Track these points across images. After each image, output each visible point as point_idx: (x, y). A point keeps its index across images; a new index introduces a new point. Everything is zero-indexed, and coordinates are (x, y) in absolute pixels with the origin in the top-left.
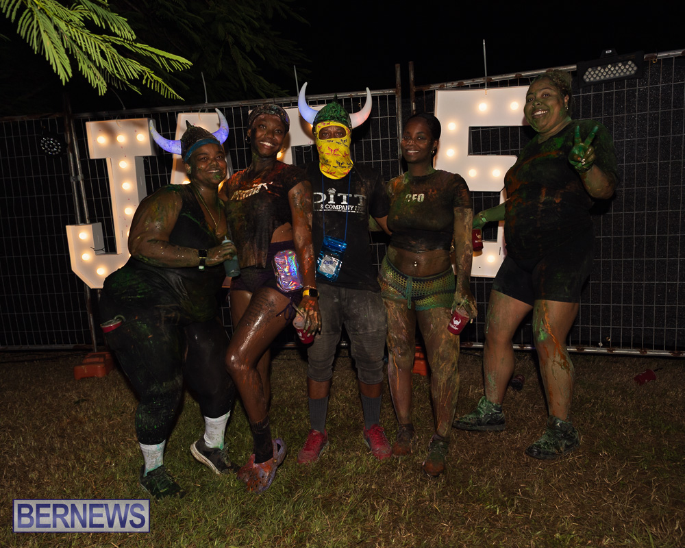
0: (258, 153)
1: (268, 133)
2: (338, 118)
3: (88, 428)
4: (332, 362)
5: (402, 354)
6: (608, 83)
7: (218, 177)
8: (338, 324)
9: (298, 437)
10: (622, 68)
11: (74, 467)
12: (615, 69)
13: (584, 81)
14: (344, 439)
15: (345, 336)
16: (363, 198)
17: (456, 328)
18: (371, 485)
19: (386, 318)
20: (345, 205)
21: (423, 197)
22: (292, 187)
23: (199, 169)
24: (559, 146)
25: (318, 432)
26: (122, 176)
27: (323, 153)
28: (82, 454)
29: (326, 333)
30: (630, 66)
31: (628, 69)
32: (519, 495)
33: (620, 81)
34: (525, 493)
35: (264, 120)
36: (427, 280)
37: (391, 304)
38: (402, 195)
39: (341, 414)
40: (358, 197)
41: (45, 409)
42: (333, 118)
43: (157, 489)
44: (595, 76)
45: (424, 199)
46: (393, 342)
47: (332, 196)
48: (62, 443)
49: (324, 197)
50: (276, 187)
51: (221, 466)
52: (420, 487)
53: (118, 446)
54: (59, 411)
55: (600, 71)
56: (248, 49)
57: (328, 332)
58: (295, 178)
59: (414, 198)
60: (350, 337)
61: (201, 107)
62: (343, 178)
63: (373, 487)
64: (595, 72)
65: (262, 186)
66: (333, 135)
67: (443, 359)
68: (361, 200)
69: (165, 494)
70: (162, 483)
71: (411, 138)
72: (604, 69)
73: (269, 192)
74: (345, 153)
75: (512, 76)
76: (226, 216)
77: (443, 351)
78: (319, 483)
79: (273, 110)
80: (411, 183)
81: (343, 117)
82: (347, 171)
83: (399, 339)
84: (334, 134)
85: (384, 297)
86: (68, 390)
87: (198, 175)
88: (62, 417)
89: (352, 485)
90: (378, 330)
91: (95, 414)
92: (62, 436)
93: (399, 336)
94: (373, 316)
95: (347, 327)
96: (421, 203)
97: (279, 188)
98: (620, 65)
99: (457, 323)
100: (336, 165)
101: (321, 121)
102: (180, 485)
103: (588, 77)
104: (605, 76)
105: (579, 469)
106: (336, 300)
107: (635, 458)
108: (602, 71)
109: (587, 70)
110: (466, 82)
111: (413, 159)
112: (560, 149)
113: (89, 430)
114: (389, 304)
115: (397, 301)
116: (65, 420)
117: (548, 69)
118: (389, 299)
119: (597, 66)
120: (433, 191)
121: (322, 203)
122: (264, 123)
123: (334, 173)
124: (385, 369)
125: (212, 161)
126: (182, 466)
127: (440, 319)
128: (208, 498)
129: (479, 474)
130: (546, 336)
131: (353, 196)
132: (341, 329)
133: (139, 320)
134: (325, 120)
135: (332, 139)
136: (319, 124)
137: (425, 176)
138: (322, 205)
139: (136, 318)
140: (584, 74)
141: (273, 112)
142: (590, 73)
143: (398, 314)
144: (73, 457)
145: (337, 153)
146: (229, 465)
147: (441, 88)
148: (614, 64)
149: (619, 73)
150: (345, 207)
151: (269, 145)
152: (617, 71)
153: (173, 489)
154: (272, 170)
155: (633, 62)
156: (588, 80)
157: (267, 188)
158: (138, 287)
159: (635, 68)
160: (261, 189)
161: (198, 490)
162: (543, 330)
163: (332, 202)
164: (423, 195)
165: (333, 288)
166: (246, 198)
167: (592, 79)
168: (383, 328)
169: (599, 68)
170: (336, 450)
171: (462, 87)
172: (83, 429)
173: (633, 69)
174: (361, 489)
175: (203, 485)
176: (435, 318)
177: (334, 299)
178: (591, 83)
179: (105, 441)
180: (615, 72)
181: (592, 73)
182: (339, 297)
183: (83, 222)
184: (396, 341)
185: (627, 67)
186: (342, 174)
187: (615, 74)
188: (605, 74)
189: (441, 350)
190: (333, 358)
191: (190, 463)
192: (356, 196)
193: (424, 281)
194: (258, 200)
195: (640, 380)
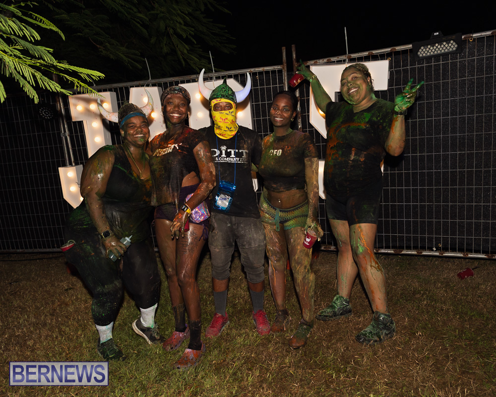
0: (170, 122)
1: (175, 107)
2: (227, 96)
3: (71, 309)
4: (229, 266)
5: (277, 261)
6: (437, 57)
7: (142, 140)
8: (232, 241)
9: (209, 317)
10: (447, 45)
11: (57, 337)
12: (441, 47)
13: (418, 56)
14: (239, 320)
15: (237, 250)
16: (246, 152)
17: (308, 244)
18: (252, 354)
19: (265, 237)
20: (233, 158)
21: (281, 152)
22: (195, 146)
23: (129, 134)
24: (367, 120)
25: (220, 315)
26: (94, 132)
27: (216, 121)
28: (63, 328)
29: (223, 248)
30: (452, 44)
31: (450, 47)
32: (352, 364)
33: (445, 55)
34: (356, 363)
35: (170, 98)
36: (290, 211)
37: (267, 226)
38: (268, 151)
39: (241, 300)
40: (242, 152)
41: (45, 295)
42: (223, 96)
43: (107, 355)
44: (426, 52)
45: (282, 154)
46: (270, 252)
47: (224, 152)
48: (52, 320)
49: (218, 153)
50: (184, 147)
51: (152, 339)
52: (284, 357)
53: (88, 322)
54: (54, 296)
55: (429, 49)
56: (185, 36)
57: (224, 246)
58: (197, 140)
59: (275, 153)
60: (240, 250)
61: (146, 82)
62: (231, 138)
63: (253, 356)
64: (426, 49)
65: (174, 146)
66: (223, 109)
67: (298, 263)
68: (244, 154)
69: (111, 358)
70: (111, 351)
71: (278, 109)
72: (433, 47)
73: (179, 151)
74: (232, 121)
75: (366, 53)
76: (151, 167)
77: (298, 258)
78: (216, 352)
79: (176, 90)
80: (274, 141)
81: (231, 95)
82: (234, 133)
83: (274, 250)
84: (224, 107)
85: (262, 221)
86: (62, 281)
87: (128, 137)
88: (55, 301)
89: (239, 354)
90: (259, 246)
91: (77, 299)
92: (52, 315)
93: (274, 248)
94: (255, 235)
95: (238, 244)
96: (279, 157)
97: (187, 148)
98: (444, 44)
99: (308, 240)
100: (227, 129)
101: (215, 98)
102: (123, 352)
103: (421, 53)
104: (434, 52)
105: (399, 345)
106: (229, 225)
107: (442, 337)
108: (431, 48)
109: (420, 48)
110: (333, 59)
111: (279, 124)
112: (367, 123)
113: (71, 310)
114: (266, 226)
115: (271, 224)
116: (57, 303)
117: (392, 48)
118: (266, 222)
119: (428, 45)
120: (288, 148)
121: (217, 156)
122: (171, 100)
123: (225, 135)
124: (266, 272)
125: (138, 128)
126: (127, 338)
127: (297, 235)
128: (140, 362)
129: (328, 348)
130: (363, 248)
131: (239, 151)
132: (234, 244)
133: (84, 243)
134: (217, 98)
135: (223, 112)
136: (214, 101)
137: (284, 136)
138: (217, 158)
139: (83, 242)
140: (418, 51)
141: (176, 92)
142: (422, 50)
143: (272, 233)
144: (57, 330)
145: (226, 121)
146: (159, 338)
147: (315, 64)
148: (440, 43)
149: (445, 50)
150: (233, 159)
151: (177, 115)
152: (442, 48)
153: (118, 355)
154: (182, 133)
155: (454, 41)
156: (421, 55)
157: (178, 148)
158: (84, 220)
159: (456, 46)
160: (173, 149)
161: (134, 356)
162: (360, 245)
163: (224, 155)
164: (281, 150)
165: (226, 216)
166: (163, 155)
167: (424, 55)
168: (262, 244)
169: (429, 47)
170: (233, 327)
171: (330, 63)
172: (67, 310)
173: (454, 47)
174: (244, 357)
175: (139, 352)
176: (294, 235)
177: (227, 224)
178: (423, 58)
179: (80, 318)
180: (441, 49)
181: (424, 50)
182: (231, 222)
183: (71, 164)
184: (272, 251)
185: (450, 45)
186: (230, 136)
187: (441, 51)
188: (433, 50)
189: (296, 257)
190: (230, 263)
191: (132, 336)
192: (240, 151)
193: (287, 212)
194: (171, 157)
195: (461, 276)
